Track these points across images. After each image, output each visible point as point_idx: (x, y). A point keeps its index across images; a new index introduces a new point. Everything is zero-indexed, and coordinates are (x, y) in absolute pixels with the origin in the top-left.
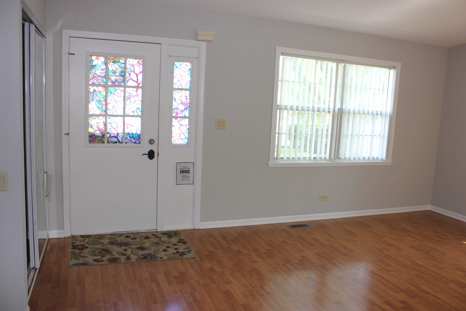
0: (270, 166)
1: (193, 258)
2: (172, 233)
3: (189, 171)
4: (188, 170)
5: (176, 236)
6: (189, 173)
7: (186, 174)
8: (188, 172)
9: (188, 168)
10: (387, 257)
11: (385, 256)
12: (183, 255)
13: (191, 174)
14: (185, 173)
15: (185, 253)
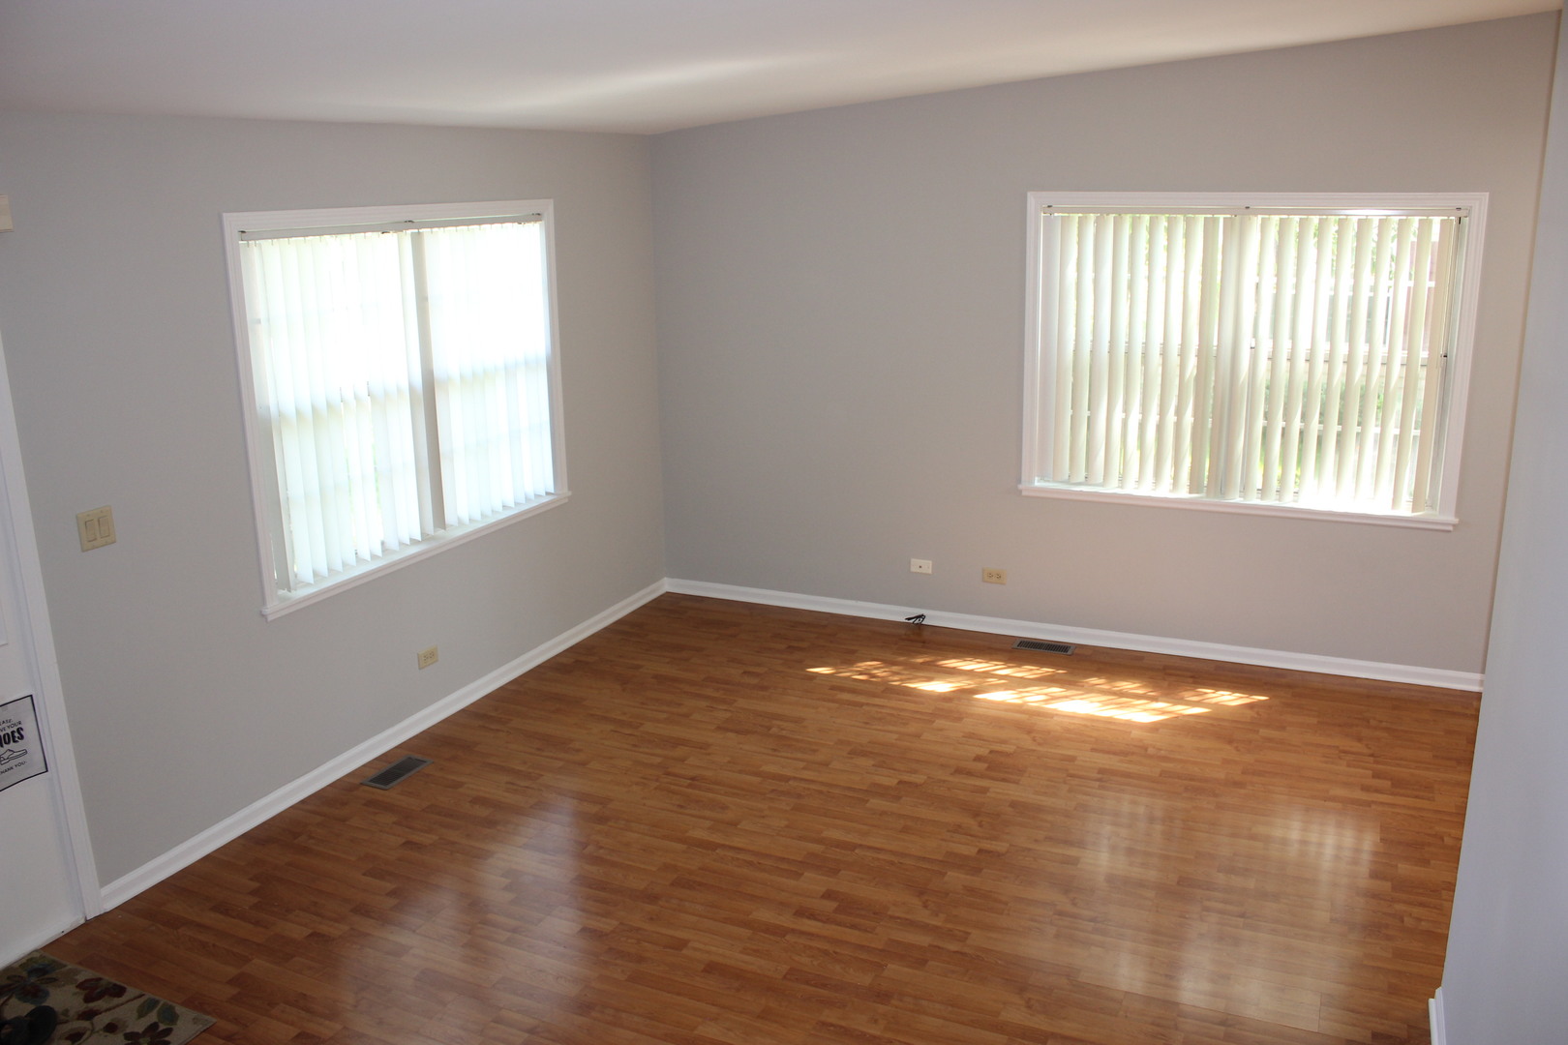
0: (270, 618)
1: (204, 1031)
2: (24, 974)
3: (19, 730)
4: (15, 729)
5: (55, 980)
6: (22, 737)
7: (12, 746)
8: (16, 735)
9: (15, 721)
10: (696, 782)
11: (689, 781)
12: (167, 1039)
13: (30, 740)
14: (9, 743)
15: (162, 1027)
